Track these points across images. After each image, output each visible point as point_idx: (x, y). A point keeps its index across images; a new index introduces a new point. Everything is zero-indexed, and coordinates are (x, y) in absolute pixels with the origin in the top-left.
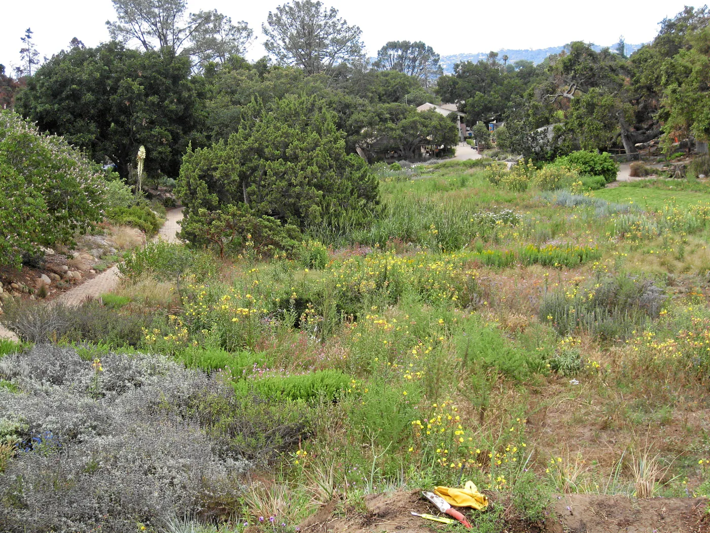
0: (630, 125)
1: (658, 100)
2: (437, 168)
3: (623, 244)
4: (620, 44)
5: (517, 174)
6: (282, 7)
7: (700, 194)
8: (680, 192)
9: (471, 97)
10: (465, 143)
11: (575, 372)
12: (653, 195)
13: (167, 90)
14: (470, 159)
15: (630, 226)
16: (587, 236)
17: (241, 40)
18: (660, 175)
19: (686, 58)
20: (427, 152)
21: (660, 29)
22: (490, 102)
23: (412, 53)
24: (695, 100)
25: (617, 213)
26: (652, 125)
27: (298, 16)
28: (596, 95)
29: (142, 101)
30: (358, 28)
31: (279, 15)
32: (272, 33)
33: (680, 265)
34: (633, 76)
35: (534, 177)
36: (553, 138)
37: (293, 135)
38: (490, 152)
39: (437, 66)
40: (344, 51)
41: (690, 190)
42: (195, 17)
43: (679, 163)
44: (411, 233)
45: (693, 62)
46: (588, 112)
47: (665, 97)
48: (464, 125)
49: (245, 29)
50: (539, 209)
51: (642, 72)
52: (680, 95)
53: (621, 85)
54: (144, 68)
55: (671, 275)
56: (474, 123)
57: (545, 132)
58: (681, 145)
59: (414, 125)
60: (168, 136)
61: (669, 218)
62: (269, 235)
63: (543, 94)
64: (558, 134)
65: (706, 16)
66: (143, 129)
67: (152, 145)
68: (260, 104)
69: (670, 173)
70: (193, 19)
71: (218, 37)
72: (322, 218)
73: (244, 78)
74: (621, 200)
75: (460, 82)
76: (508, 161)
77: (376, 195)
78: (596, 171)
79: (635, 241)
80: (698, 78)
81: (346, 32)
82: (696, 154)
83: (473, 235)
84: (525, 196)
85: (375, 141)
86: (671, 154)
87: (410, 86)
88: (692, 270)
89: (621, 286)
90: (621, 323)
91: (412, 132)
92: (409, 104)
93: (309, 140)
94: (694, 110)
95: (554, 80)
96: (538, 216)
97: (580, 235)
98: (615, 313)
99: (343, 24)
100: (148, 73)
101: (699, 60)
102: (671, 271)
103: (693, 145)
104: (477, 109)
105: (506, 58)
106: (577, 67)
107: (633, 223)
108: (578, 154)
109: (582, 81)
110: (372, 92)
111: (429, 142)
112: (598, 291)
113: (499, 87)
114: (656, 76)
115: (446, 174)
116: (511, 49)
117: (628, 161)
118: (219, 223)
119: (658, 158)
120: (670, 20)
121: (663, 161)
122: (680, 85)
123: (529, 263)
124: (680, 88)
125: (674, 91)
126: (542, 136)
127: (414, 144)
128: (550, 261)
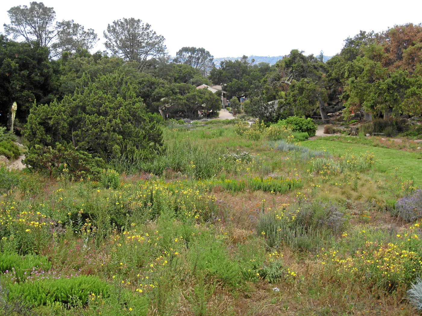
0: (325, 102)
1: (343, 87)
2: (206, 124)
3: (318, 178)
4: (320, 55)
5: (254, 129)
6: (116, 21)
7: (367, 146)
8: (355, 144)
9: (230, 82)
10: (226, 110)
11: (278, 279)
12: (338, 146)
13: (34, 67)
14: (227, 119)
15: (323, 166)
16: (295, 172)
17: (90, 40)
18: (343, 133)
19: (361, 62)
20: (202, 114)
21: (345, 44)
22: (241, 85)
23: (197, 54)
24: (365, 88)
25: (315, 157)
26: (338, 103)
27: (126, 28)
28: (305, 83)
29: (16, 73)
30: (163, 37)
31: (114, 26)
32: (110, 37)
33: (355, 194)
34: (327, 72)
35: (264, 132)
36: (277, 108)
37: (105, 98)
38: (240, 115)
39: (212, 63)
40: (153, 50)
41: (361, 143)
42: (60, 25)
43: (354, 126)
44: (180, 165)
45: (364, 65)
46: (299, 93)
47: (347, 85)
48: (225, 99)
49: (92, 33)
50: (266, 152)
51: (333, 70)
52: (356, 84)
53: (320, 78)
54: (19, 52)
55: (349, 201)
56: (231, 98)
57: (273, 104)
58: (355, 115)
59: (194, 98)
60: (33, 97)
61: (348, 161)
62: (83, 164)
63: (272, 81)
64: (281, 105)
65: (373, 37)
66: (17, 91)
67: (22, 102)
68: (88, 78)
69: (348, 132)
70: (58, 26)
71: (74, 37)
72: (122, 154)
73: (85, 62)
74: (318, 148)
75: (224, 73)
76: (250, 121)
77: (161, 140)
78: (303, 129)
79: (325, 176)
80: (368, 75)
81: (155, 39)
82: (364, 121)
83: (220, 169)
84: (258, 143)
85: (170, 106)
86: (349, 121)
87: (194, 74)
88: (362, 198)
89: (315, 211)
90: (314, 238)
91: (192, 101)
92: (192, 85)
93: (116, 102)
94: (364, 94)
95: (280, 73)
96: (265, 157)
97: (290, 171)
98: (310, 230)
99: (154, 34)
100: (22, 56)
101: (368, 63)
102: (349, 198)
103: (363, 115)
104: (233, 89)
105: (253, 61)
106: (294, 65)
107: (325, 164)
108: (292, 118)
109: (297, 74)
110: (171, 76)
111: (203, 108)
112: (299, 214)
113: (247, 76)
114: (342, 72)
115: (211, 128)
116: (257, 56)
117: (323, 124)
118: (48, 155)
119: (342, 123)
120: (351, 39)
121: (344, 125)
122: (356, 78)
123: (255, 190)
124: (356, 80)
125: (353, 82)
126: (271, 106)
127: (193, 109)
128: (269, 188)
